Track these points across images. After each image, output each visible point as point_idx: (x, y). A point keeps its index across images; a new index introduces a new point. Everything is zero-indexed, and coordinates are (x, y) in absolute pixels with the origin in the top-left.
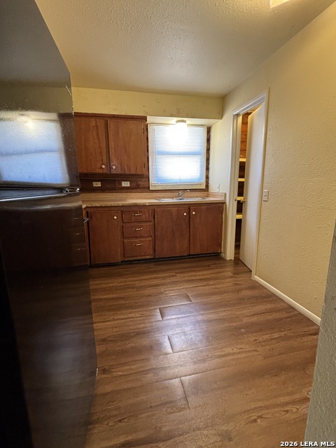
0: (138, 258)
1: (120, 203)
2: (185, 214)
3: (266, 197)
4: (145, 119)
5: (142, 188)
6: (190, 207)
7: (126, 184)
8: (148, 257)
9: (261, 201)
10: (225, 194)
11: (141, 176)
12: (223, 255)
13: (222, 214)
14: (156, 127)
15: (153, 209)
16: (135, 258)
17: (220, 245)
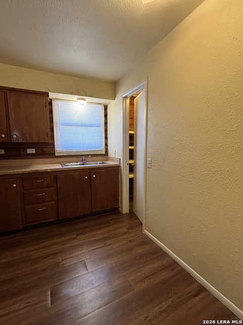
0: (41, 222)
1: (21, 171)
2: (86, 177)
3: (150, 165)
4: (47, 94)
5: (47, 154)
6: (90, 171)
7: (31, 151)
8: (51, 220)
9: (146, 168)
10: (120, 159)
11: (46, 144)
12: (120, 209)
13: (118, 175)
14: (59, 102)
15: (55, 175)
16: (38, 223)
17: (118, 201)
